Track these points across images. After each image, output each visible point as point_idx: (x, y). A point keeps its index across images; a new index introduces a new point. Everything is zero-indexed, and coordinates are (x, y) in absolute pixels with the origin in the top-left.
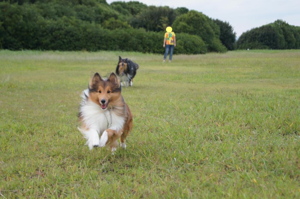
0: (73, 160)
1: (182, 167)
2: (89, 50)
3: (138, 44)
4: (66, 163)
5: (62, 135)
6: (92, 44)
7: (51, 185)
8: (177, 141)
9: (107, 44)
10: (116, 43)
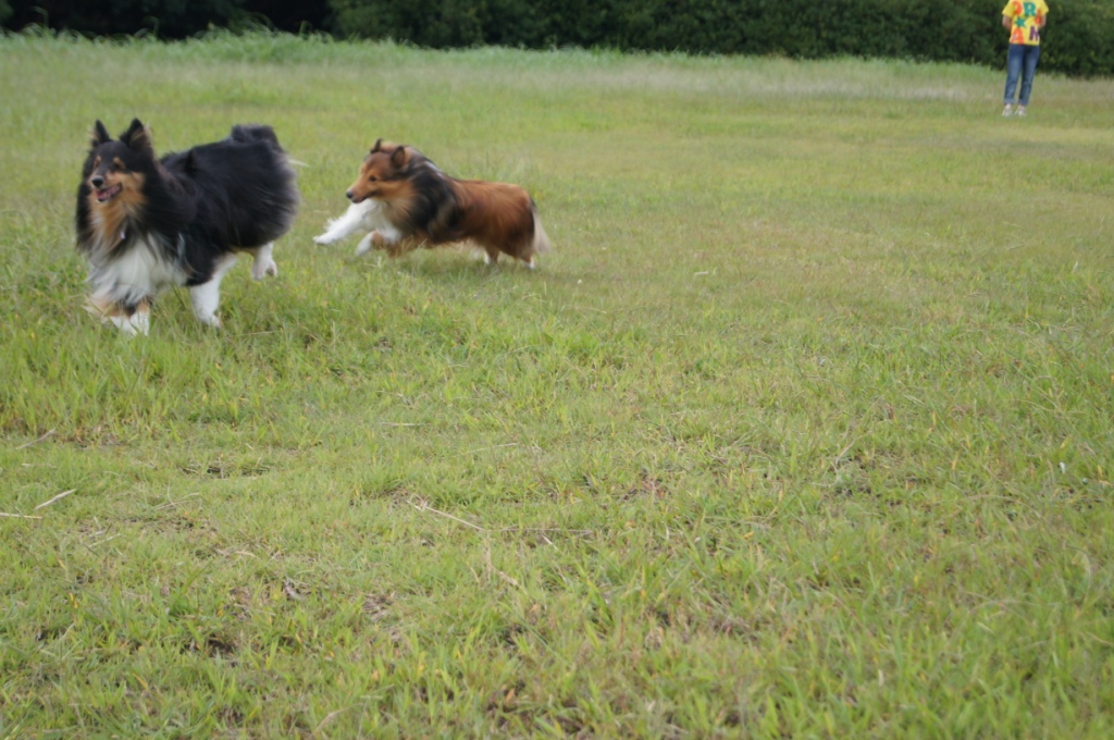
0: (747, 455)
1: (1082, 491)
2: (792, 53)
3: (979, 33)
4: (725, 461)
5: (710, 374)
6: (805, 30)
7: (687, 523)
8: (1075, 410)
9: (860, 33)
10: (897, 28)
